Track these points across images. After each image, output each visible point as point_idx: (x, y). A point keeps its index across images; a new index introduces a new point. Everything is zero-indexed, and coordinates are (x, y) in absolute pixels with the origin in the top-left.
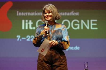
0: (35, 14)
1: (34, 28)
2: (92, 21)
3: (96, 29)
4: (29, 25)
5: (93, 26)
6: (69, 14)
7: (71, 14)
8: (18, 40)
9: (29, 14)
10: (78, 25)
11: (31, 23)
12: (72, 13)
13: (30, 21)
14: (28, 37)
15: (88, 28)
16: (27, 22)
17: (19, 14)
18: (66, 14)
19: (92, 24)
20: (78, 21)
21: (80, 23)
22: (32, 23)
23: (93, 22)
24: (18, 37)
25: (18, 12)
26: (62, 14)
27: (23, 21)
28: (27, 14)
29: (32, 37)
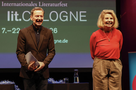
0: (21, 5)
1: (20, 20)
2: (80, 12)
3: (86, 20)
4: (14, 16)
5: (83, 18)
6: (57, 5)
7: (59, 5)
8: (3, 32)
9: (15, 4)
10: (67, 17)
11: (16, 14)
12: (61, 4)
13: (16, 12)
14: (14, 30)
15: (77, 20)
16: (12, 13)
17: (4, 5)
18: (54, 5)
19: (81, 16)
20: (67, 13)
21: (69, 15)
22: (18, 15)
23: (82, 14)
24: (3, 29)
25: (3, 2)
26: (50, 5)
27: (9, 12)
28: (13, 5)
29: (18, 30)
